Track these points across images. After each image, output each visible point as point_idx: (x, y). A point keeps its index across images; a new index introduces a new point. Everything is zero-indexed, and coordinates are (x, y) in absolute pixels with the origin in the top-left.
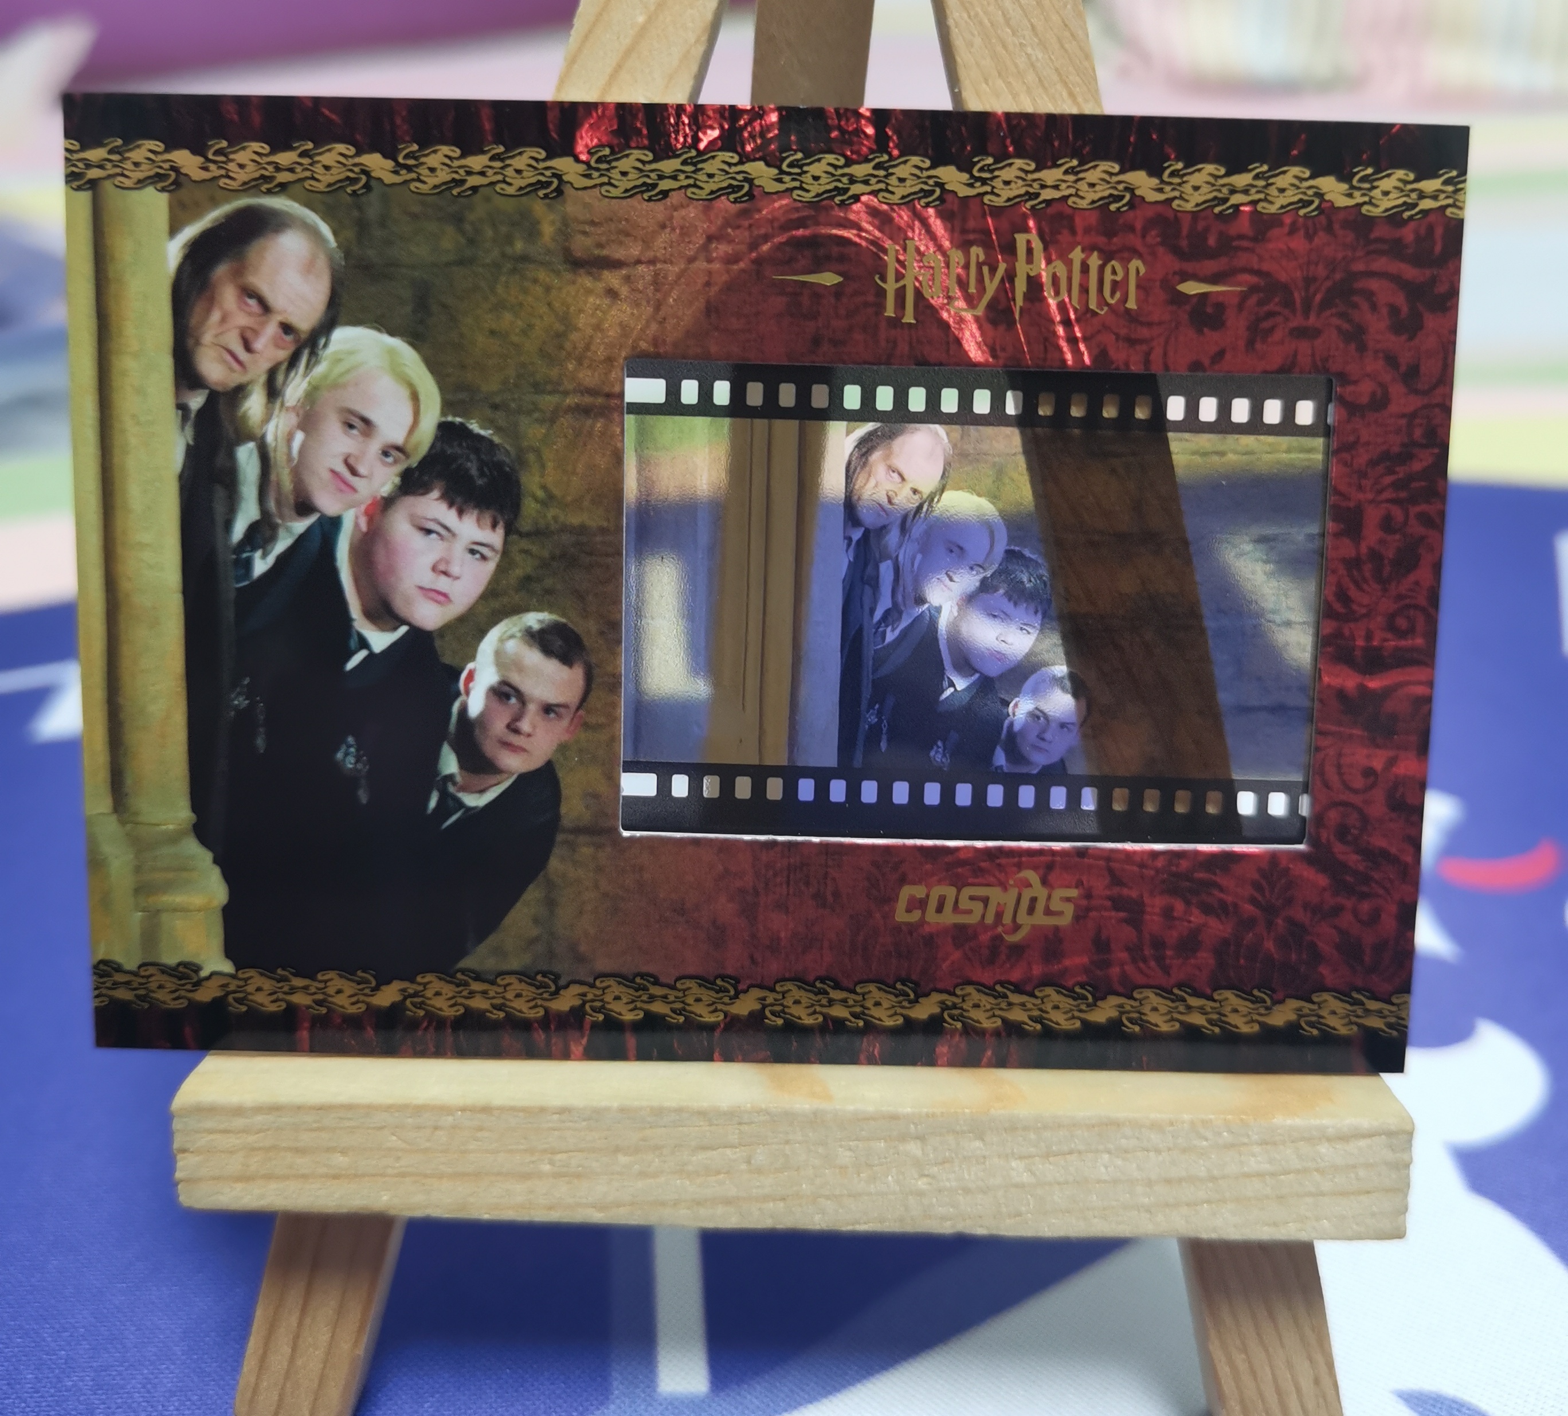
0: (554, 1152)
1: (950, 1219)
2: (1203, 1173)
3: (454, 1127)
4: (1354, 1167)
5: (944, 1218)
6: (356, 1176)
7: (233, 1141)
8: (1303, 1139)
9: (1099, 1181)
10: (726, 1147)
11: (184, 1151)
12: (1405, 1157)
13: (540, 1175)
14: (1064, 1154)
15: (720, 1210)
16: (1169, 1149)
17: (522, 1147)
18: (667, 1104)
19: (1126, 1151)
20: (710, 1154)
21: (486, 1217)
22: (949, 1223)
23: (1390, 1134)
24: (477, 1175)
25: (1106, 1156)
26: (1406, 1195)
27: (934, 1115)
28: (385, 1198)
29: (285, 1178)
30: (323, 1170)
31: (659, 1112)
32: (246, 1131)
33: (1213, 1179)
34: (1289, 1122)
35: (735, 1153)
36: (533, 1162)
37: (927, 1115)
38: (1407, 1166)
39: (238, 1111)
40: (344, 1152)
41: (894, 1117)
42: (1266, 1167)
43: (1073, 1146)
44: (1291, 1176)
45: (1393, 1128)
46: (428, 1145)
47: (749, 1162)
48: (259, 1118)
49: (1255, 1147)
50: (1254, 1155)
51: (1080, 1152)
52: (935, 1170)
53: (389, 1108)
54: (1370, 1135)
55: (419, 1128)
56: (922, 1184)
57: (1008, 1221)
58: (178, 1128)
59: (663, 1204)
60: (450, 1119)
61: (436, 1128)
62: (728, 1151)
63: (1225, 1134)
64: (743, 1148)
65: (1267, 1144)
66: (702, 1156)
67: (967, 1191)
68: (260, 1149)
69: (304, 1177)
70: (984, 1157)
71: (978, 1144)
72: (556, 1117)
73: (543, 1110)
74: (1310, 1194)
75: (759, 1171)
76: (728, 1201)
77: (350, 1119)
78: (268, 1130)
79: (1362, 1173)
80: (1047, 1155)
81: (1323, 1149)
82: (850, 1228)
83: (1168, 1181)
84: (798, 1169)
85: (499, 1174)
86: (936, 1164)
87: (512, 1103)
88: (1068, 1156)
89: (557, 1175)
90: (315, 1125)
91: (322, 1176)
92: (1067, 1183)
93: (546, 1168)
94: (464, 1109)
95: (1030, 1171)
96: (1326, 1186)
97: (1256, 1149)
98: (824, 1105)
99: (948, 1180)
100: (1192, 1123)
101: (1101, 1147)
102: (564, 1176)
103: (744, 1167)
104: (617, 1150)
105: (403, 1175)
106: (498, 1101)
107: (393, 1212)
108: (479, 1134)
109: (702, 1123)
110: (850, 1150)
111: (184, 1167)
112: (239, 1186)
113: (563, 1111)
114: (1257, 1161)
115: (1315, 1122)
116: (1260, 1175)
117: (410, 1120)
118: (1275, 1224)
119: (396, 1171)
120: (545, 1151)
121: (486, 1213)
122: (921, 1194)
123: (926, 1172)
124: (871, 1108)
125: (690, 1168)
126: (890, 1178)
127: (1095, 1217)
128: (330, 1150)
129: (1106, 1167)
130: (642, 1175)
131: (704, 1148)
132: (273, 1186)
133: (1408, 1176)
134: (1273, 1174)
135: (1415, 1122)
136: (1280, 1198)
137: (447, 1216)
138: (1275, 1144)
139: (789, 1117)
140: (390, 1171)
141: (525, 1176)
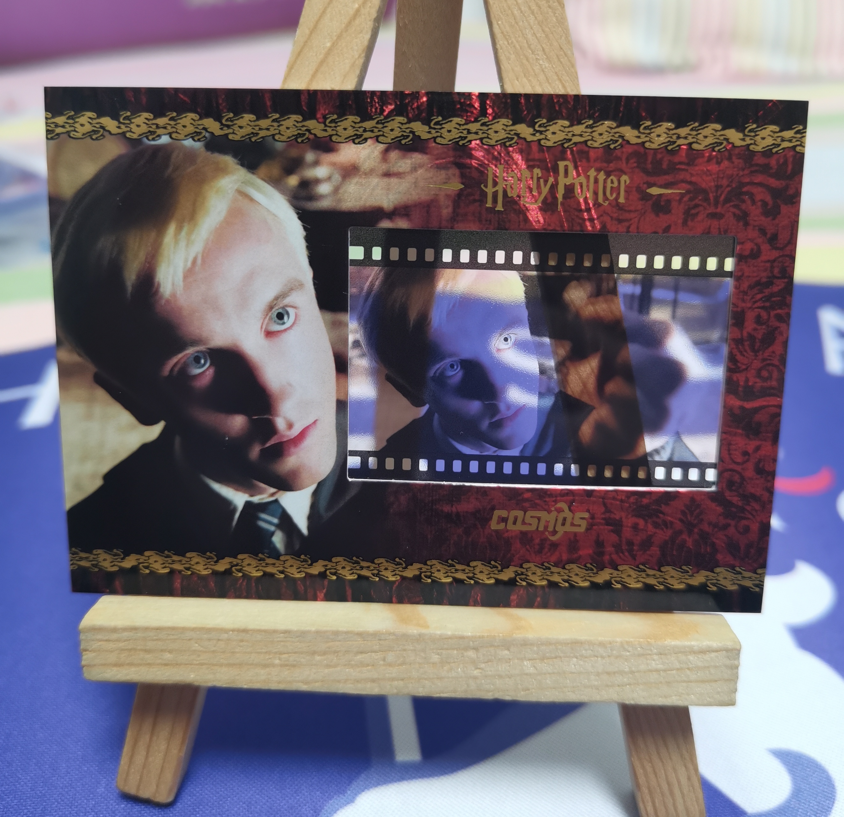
0: (281, 653)
1: (492, 691)
2: (627, 669)
3: (229, 640)
4: (708, 667)
5: (488, 691)
6: (177, 664)
7: (111, 645)
8: (681, 652)
9: (572, 673)
10: (371, 652)
11: (86, 650)
12: (736, 662)
13: (274, 665)
14: (552, 658)
15: (369, 685)
16: (609, 656)
17: (264, 651)
18: (340, 629)
19: (586, 657)
20: (364, 655)
21: (245, 687)
22: (490, 693)
23: (727, 650)
24: (240, 665)
25: (575, 660)
26: (736, 683)
27: (483, 637)
28: (192, 676)
29: (139, 665)
30: (159, 661)
31: (336, 633)
32: (118, 640)
33: (632, 672)
34: (673, 643)
35: (377, 655)
36: (270, 658)
37: (479, 637)
38: (737, 667)
39: (114, 630)
40: (170, 652)
41: (462, 638)
42: (660, 666)
43: (557, 654)
44: (674, 672)
45: (730, 647)
46: (214, 649)
47: (384, 660)
48: (126, 634)
49: (655, 656)
50: (654, 660)
51: (560, 657)
52: (483, 666)
53: (194, 629)
54: (716, 651)
55: (209, 640)
56: (476, 672)
57: (522, 692)
58: (83, 638)
59: (339, 681)
60: (226, 635)
61: (219, 640)
62: (373, 654)
63: (639, 649)
64: (381, 653)
65: (661, 654)
66: (359, 657)
67: (500, 677)
68: (126, 650)
69: (149, 664)
70: (510, 659)
71: (506, 652)
72: (282, 635)
73: (275, 631)
74: (684, 681)
75: (390, 665)
76: (373, 681)
77: (173, 635)
78: (130, 640)
79: (713, 671)
80: (542, 659)
81: (691, 658)
82: (438, 695)
83: (608, 673)
84: (410, 664)
85: (252, 664)
86: (484, 663)
87: (258, 628)
88: (554, 660)
89: (282, 666)
90: (155, 638)
91: (158, 665)
92: (554, 673)
93: (277, 662)
94: (233, 630)
95: (534, 667)
96: (693, 677)
97: (655, 657)
98: (424, 631)
99: (491, 671)
100: (621, 642)
101: (572, 655)
102: (287, 666)
103: (382, 662)
104: (314, 653)
105: (202, 664)
106: (251, 626)
107: (196, 684)
108: (241, 644)
109: (359, 640)
110: (438, 654)
111: (86, 658)
112: (115, 669)
113: (286, 632)
114: (655, 663)
115: (687, 643)
116: (657, 671)
117: (205, 636)
118: (666, 697)
119: (198, 662)
120: (276, 653)
121: (245, 685)
122: (475, 678)
123: (479, 667)
124: (449, 633)
125: (353, 663)
126: (459, 669)
127: (569, 692)
128: (162, 651)
129: (575, 665)
130: (328, 666)
131: (361, 653)
132: (133, 669)
133: (737, 673)
134: (665, 671)
135: (741, 644)
136: (668, 683)
137: (224, 686)
138: (666, 654)
139: (405, 637)
140: (195, 662)
141: (265, 666)
